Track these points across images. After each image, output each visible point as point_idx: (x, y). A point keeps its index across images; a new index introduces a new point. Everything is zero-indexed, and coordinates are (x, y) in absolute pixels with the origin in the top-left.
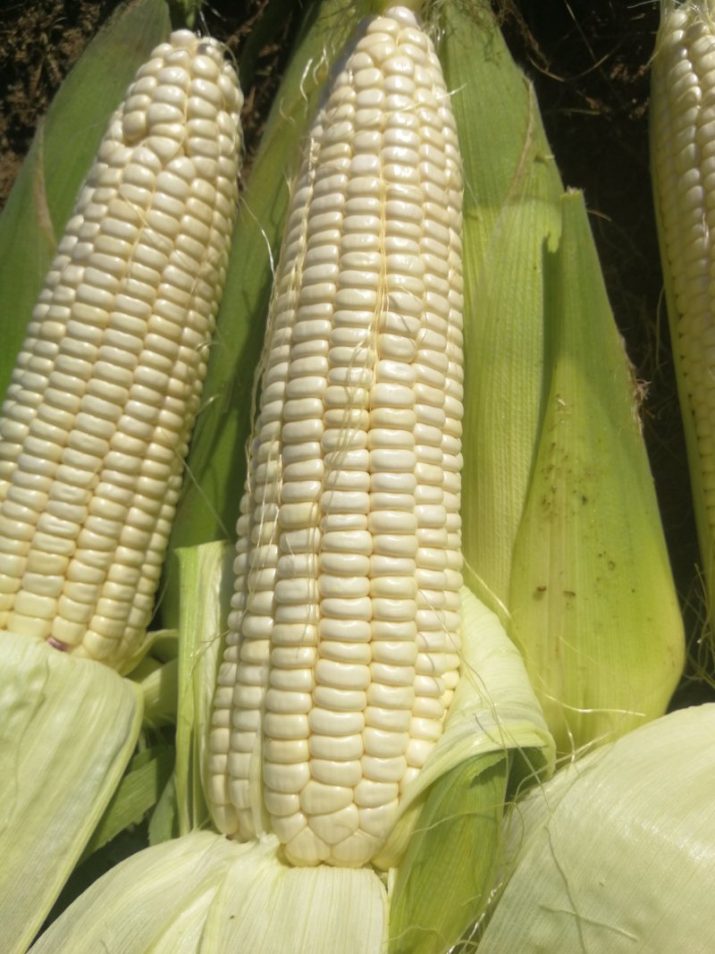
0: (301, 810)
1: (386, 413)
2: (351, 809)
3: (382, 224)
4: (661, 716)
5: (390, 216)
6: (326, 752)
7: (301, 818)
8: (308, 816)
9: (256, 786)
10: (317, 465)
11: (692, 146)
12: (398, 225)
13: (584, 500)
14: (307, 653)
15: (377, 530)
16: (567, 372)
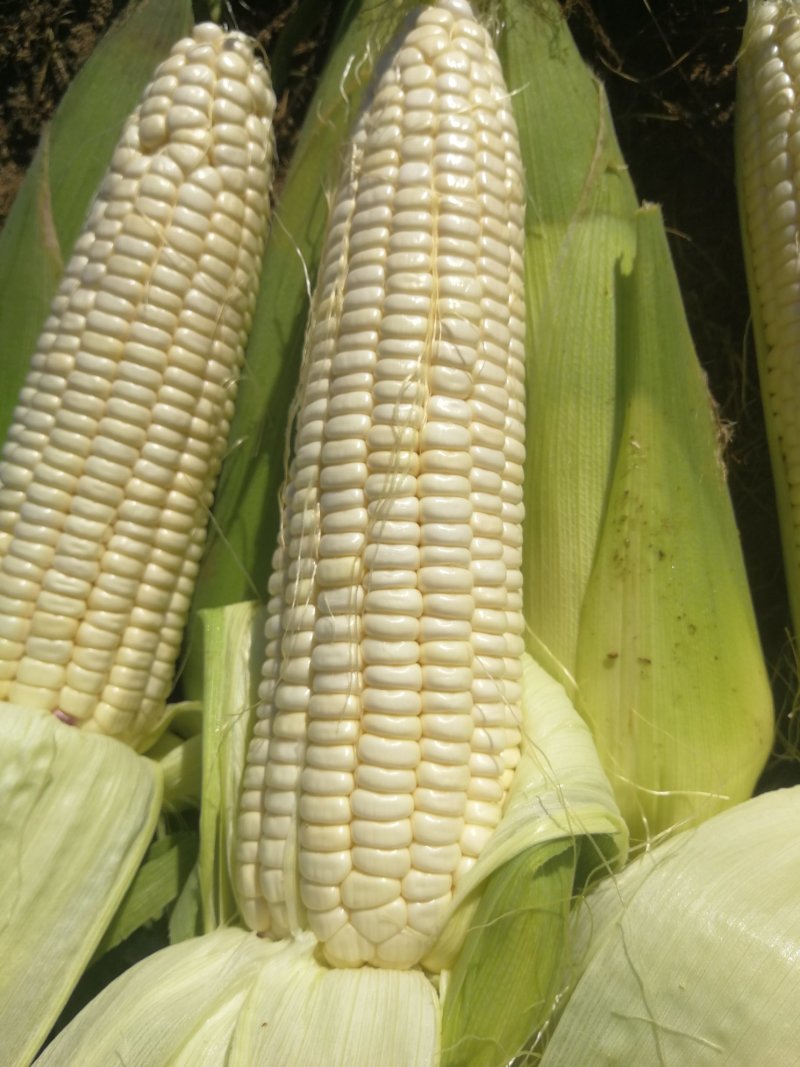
0: (342, 904)
1: (439, 456)
2: (399, 903)
3: (434, 241)
4: (747, 799)
5: (443, 232)
6: (370, 839)
7: (341, 913)
8: (350, 911)
9: (291, 878)
10: (360, 515)
11: (784, 156)
12: (452, 242)
13: (661, 555)
14: (349, 728)
15: (428, 588)
16: (642, 411)
